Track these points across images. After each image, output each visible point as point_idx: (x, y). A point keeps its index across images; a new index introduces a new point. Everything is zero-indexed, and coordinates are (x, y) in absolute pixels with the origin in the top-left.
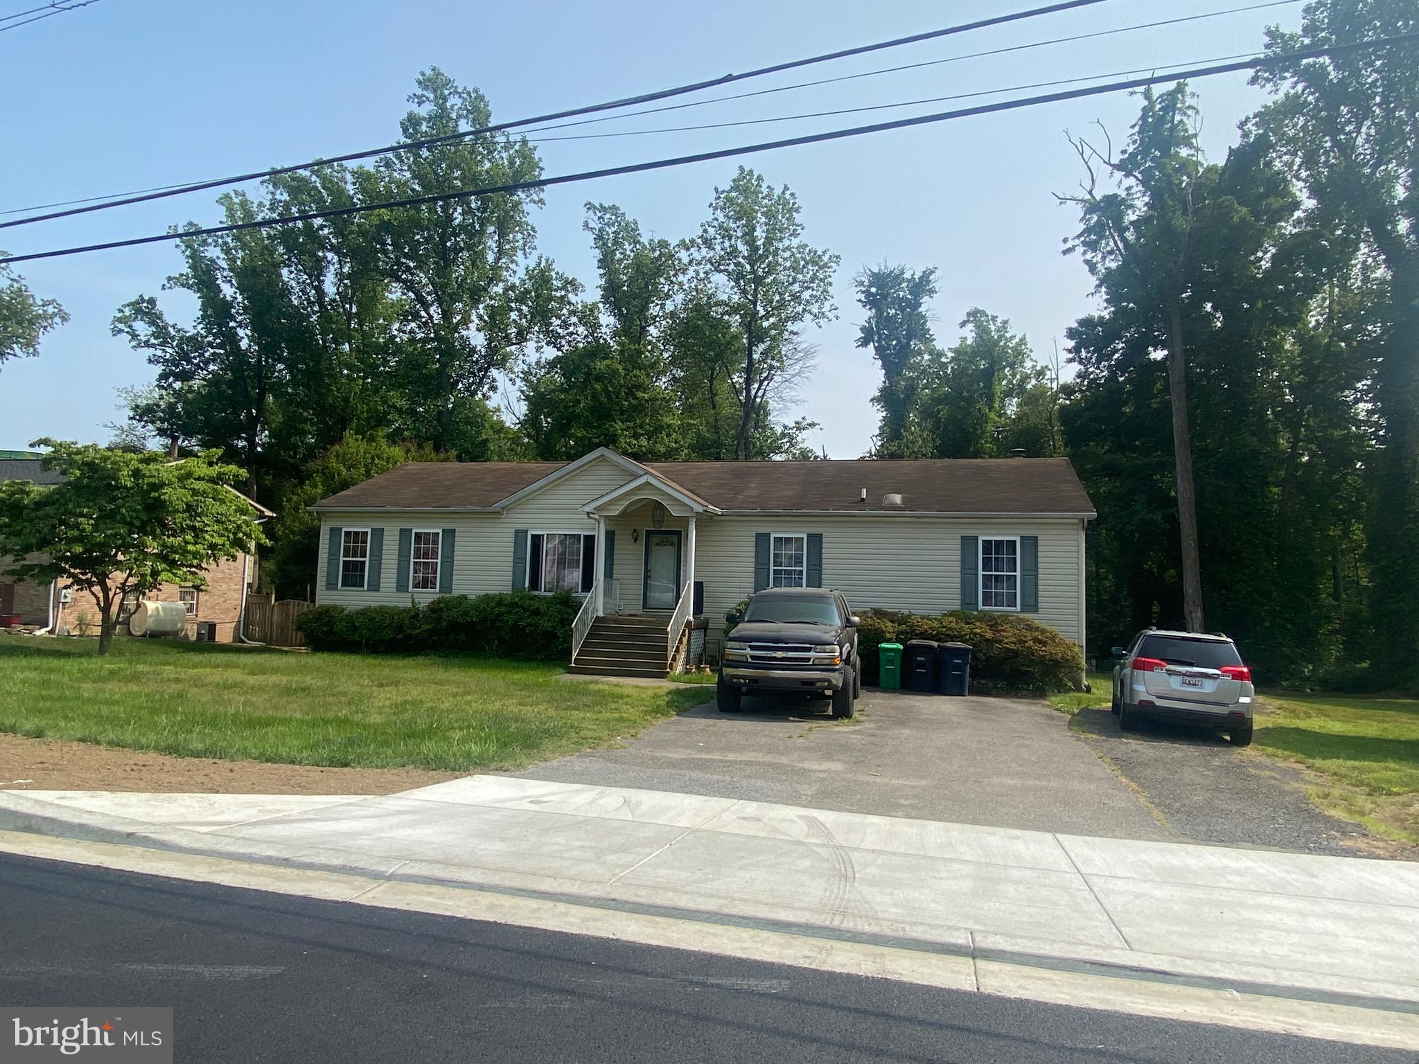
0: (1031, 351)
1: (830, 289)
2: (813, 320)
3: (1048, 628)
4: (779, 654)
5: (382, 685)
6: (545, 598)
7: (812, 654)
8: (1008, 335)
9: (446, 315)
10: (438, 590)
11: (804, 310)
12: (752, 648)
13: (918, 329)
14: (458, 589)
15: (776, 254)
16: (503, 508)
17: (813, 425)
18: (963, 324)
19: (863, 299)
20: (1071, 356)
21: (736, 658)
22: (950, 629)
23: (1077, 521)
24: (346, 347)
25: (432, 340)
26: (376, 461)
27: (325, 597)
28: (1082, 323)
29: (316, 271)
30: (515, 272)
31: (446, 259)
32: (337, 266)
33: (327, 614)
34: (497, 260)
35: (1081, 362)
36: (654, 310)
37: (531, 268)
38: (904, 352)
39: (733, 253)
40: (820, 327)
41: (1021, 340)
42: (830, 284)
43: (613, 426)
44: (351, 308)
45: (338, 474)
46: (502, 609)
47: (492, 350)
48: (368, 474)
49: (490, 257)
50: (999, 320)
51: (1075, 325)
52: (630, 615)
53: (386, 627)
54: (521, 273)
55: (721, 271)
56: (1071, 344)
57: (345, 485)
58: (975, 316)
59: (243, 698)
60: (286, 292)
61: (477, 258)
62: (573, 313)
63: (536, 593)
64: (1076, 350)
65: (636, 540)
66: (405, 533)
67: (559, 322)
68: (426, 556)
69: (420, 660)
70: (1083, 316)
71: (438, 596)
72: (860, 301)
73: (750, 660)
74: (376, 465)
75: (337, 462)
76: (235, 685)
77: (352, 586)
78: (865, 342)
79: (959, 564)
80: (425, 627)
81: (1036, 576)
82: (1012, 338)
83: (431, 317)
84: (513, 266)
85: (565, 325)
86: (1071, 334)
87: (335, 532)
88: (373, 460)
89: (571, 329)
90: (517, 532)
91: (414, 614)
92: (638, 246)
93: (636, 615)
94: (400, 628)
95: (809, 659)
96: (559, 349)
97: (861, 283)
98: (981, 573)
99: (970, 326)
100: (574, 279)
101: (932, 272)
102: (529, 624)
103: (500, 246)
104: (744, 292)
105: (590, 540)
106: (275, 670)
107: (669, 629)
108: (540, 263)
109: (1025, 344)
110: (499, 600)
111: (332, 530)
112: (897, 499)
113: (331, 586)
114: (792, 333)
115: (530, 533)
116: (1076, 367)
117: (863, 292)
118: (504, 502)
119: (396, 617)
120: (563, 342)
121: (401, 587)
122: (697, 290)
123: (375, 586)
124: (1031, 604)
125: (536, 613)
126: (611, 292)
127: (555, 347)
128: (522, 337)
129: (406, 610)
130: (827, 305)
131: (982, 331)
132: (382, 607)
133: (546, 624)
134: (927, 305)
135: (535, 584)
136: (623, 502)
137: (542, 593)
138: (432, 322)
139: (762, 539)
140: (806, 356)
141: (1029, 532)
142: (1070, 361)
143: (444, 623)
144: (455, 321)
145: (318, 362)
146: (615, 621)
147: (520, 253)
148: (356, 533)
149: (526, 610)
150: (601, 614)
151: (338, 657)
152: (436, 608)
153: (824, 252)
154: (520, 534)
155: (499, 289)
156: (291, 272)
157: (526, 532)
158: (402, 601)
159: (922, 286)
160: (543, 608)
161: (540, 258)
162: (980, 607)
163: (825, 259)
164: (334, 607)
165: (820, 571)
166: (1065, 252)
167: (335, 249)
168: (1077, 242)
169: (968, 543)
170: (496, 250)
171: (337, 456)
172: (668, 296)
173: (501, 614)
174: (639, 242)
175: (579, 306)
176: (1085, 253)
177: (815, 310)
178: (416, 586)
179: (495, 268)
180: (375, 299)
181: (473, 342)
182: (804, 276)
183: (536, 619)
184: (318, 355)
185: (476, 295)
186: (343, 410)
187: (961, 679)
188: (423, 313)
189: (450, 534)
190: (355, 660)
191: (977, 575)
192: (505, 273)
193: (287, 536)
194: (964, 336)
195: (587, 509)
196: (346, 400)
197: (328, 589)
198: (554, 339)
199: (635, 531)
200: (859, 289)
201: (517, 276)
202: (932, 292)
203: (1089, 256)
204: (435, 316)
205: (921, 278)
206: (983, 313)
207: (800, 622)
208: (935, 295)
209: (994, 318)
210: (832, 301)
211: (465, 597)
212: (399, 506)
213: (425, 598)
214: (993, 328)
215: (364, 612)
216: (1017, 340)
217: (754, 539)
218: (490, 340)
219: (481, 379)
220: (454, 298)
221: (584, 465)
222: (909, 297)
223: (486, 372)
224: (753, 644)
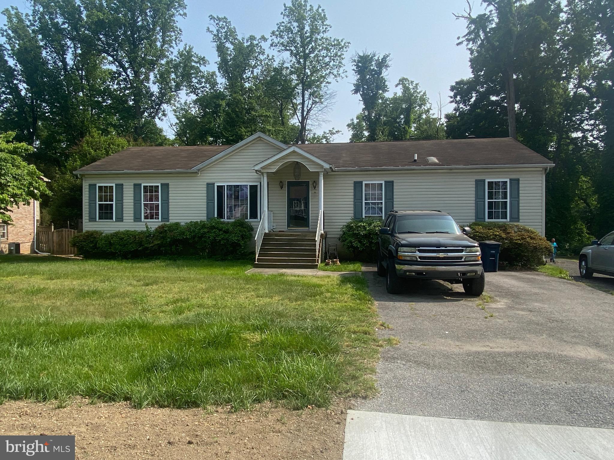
0: (428, 99)
1: (343, 61)
2: (334, 78)
3: (535, 231)
6: (228, 223)
7: (463, 253)
8: (418, 91)
9: (137, 74)
10: (160, 219)
11: (330, 73)
12: (420, 251)
13: (382, 85)
14: (173, 219)
15: (316, 41)
16: (199, 170)
17: (337, 132)
18: (397, 86)
19: (355, 69)
20: (452, 100)
21: (408, 258)
22: (480, 233)
23: (541, 169)
24: (81, 94)
25: (129, 89)
26: (112, 146)
27: (88, 226)
28: (457, 83)
29: (61, 52)
30: (172, 53)
31: (134, 45)
32: (73, 49)
33: (92, 236)
34: (162, 46)
35: (457, 102)
36: (248, 74)
37: (181, 50)
38: (375, 97)
39: (293, 41)
40: (337, 82)
41: (424, 93)
42: (343, 59)
43: (240, 130)
44: (82, 73)
45: (89, 154)
46: (206, 230)
47: (162, 94)
48: (107, 154)
49: (159, 44)
50: (414, 83)
51: (454, 84)
52: (280, 231)
53: (131, 243)
54: (176, 53)
55: (287, 50)
56: (452, 94)
57: (94, 160)
58: (402, 81)
60: (45, 63)
61: (152, 43)
62: (203, 77)
63: (222, 220)
64: (455, 96)
65: (282, 188)
66: (137, 187)
67: (196, 81)
68: (151, 200)
69: (158, 263)
70: (458, 80)
71: (161, 223)
72: (354, 70)
73: (419, 259)
74: (111, 149)
75: (88, 146)
77: (105, 219)
78: (356, 91)
79: (474, 196)
80: (156, 242)
81: (518, 201)
82: (420, 92)
83: (128, 76)
84: (171, 49)
85: (200, 82)
86: (452, 88)
87: (92, 187)
88: (109, 145)
89: (203, 84)
90: (208, 184)
91: (147, 235)
92: (236, 41)
93: (283, 231)
94: (140, 244)
95: (461, 258)
96: (197, 95)
97: (355, 61)
98: (487, 200)
99: (401, 86)
100: (204, 57)
101: (388, 56)
102: (223, 239)
103: (163, 39)
104: (299, 62)
105: (254, 189)
107: (316, 239)
108: (186, 48)
109: (426, 95)
110: (203, 225)
111: (90, 185)
112: (434, 160)
113: (92, 219)
114: (328, 83)
115: (216, 185)
116: (454, 105)
117: (355, 65)
118: (200, 166)
119: (137, 237)
120: (199, 91)
121: (137, 218)
122: (268, 65)
123: (120, 219)
124: (516, 217)
125: (226, 232)
126: (224, 66)
127: (195, 94)
128: (178, 87)
129: (142, 233)
130: (341, 70)
131: (406, 89)
132: (128, 231)
133: (234, 238)
134: (385, 73)
135: (221, 214)
136: (278, 164)
137: (226, 220)
138: (129, 78)
139: (358, 185)
140: (330, 97)
141: (514, 177)
142: (452, 102)
143: (169, 240)
144: (141, 78)
145: (66, 101)
146: (276, 235)
147: (174, 42)
148: (106, 187)
149: (220, 230)
150: (267, 231)
151: (103, 263)
152: (162, 231)
153: (342, 41)
154: (210, 186)
155: (163, 62)
156: (47, 52)
157: (213, 184)
158: (140, 227)
159: (382, 64)
160: (231, 229)
161: (186, 45)
162: (487, 220)
163: (342, 44)
164: (96, 232)
165: (393, 202)
166: (458, 44)
167: (72, 39)
168: (464, 39)
169: (479, 184)
170: (161, 40)
171: (87, 143)
172: (255, 67)
173: (205, 233)
174: (237, 39)
175: (206, 73)
176: (467, 45)
177: (335, 73)
178: (146, 217)
179: (162, 51)
180: (95, 67)
181: (152, 90)
182: (331, 53)
183: (227, 236)
184: (66, 98)
185: (152, 64)
186: (82, 128)
187: (494, 262)
188: (124, 73)
189: (165, 186)
190: (114, 264)
191: (484, 202)
192: (167, 53)
193: (61, 191)
194: (396, 92)
195: (257, 168)
196: (83, 122)
197: (90, 221)
198: (194, 90)
199: (281, 182)
200: (353, 64)
201: (174, 55)
202: (387, 66)
203: (470, 46)
204: (130, 75)
205: (382, 59)
206: (406, 80)
207: (437, 232)
208: (388, 68)
209: (412, 82)
210: (344, 68)
211: (177, 224)
212: (133, 169)
213: (154, 224)
214: (411, 87)
215: (116, 234)
216: (422, 93)
217: (353, 185)
218: (161, 89)
219: (157, 110)
220: (141, 66)
221: (248, 143)
222: (376, 68)
223: (159, 106)
224: (421, 248)
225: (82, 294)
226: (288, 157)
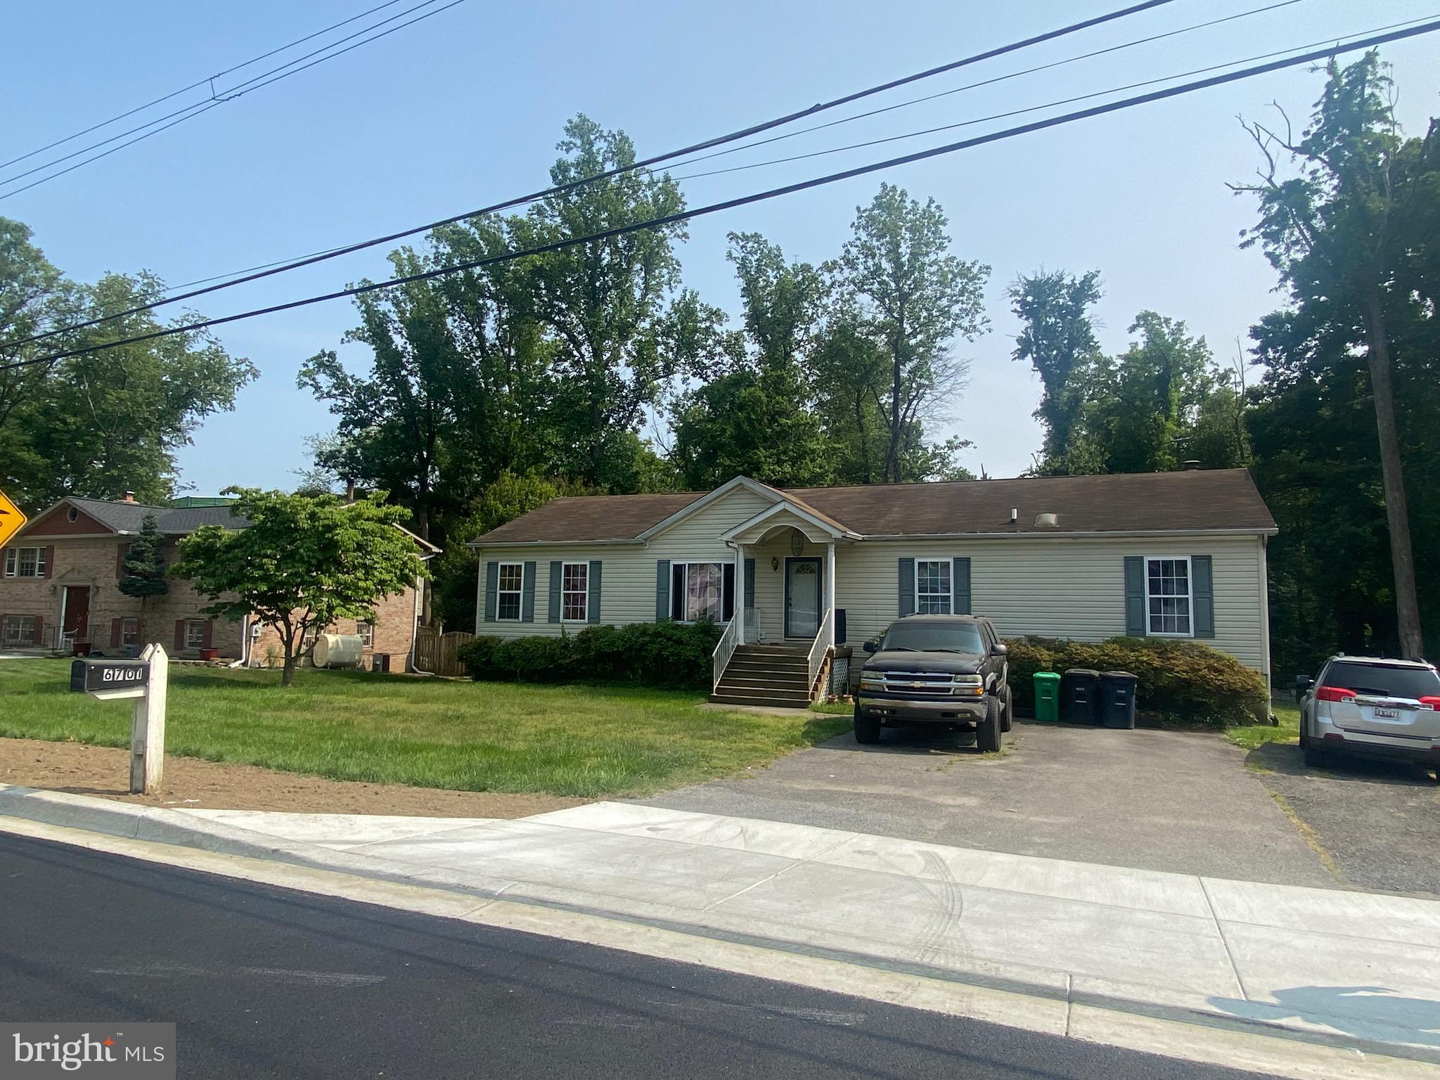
0: (1211, 354)
1: (981, 301)
2: (963, 335)
3: (1226, 656)
4: (917, 684)
5: (530, 714)
6: (687, 627)
7: (952, 683)
8: (1184, 338)
9: (597, 353)
10: (586, 620)
11: (954, 325)
12: (889, 677)
13: (1081, 336)
14: (605, 621)
15: (922, 269)
16: (646, 539)
17: (966, 443)
18: (1132, 329)
19: (1019, 309)
20: (1256, 357)
21: (872, 688)
22: (1113, 657)
23: (1256, 537)
24: (506, 388)
25: (584, 378)
26: (530, 497)
27: (484, 629)
28: (1267, 320)
29: (477, 317)
30: (661, 307)
31: (595, 298)
32: (496, 312)
33: (486, 645)
34: (644, 296)
35: (1268, 362)
36: (799, 335)
37: (676, 301)
38: (1067, 361)
39: (878, 270)
40: (972, 341)
41: (1199, 343)
42: (982, 296)
43: (756, 454)
44: (510, 351)
45: (496, 511)
46: (647, 639)
47: (640, 384)
48: (523, 511)
49: (637, 294)
50: (1173, 322)
51: (1260, 323)
52: (772, 644)
53: (539, 657)
54: (667, 307)
55: (864, 291)
56: (1256, 344)
57: (502, 521)
58: (1145, 319)
59: (402, 726)
60: (451, 339)
61: (625, 294)
62: (719, 343)
63: (679, 622)
64: (1262, 350)
65: (776, 568)
66: (555, 566)
67: (704, 353)
68: (575, 588)
69: (569, 688)
70: (1268, 313)
71: (587, 626)
72: (1015, 311)
73: (887, 690)
74: (530, 501)
75: (495, 499)
76: (397, 713)
77: (509, 617)
78: (1022, 354)
79: (1122, 586)
80: (575, 657)
81: (1211, 599)
82: (1188, 341)
83: (582, 356)
84: (659, 301)
85: (711, 355)
86: (1255, 332)
87: (492, 566)
88: (527, 496)
89: (717, 359)
90: (660, 562)
91: (563, 644)
92: (781, 272)
93: (778, 644)
94: (552, 658)
95: (949, 690)
96: (705, 380)
97: (1016, 293)
98: (1147, 596)
99: (1141, 330)
100: (719, 310)
101: (1094, 276)
102: (672, 654)
103: (646, 282)
104: (889, 311)
105: (729, 569)
106: (436, 699)
107: (809, 658)
108: (685, 296)
109: (1204, 347)
110: (643, 630)
111: (489, 564)
112: (1052, 518)
113: (489, 618)
114: (941, 349)
115: (672, 563)
116: (1263, 369)
117: (1018, 302)
118: (647, 533)
119: (548, 647)
120: (709, 372)
121: (553, 618)
122: (842, 312)
123: (529, 618)
124: (1206, 629)
125: (679, 642)
126: (756, 320)
127: (701, 377)
128: (668, 370)
129: (556, 641)
130: (978, 320)
131: (1154, 336)
132: (535, 638)
133: (689, 653)
134: (1089, 310)
135: (678, 613)
136: (760, 531)
137: (685, 622)
138: (584, 360)
139: (905, 565)
140: (957, 371)
141: (1201, 551)
142: (1256, 362)
143: (593, 653)
144: (605, 358)
145: (480, 405)
146: (756, 650)
147: (666, 288)
148: (511, 567)
149: (669, 639)
150: (742, 643)
151: (495, 686)
152: (585, 639)
153: (974, 264)
154: (663, 565)
155: (646, 324)
156: (455, 321)
157: (668, 562)
158: (554, 632)
159: (1084, 291)
160: (685, 637)
161: (685, 291)
162: (1148, 633)
163: (975, 270)
164: (493, 638)
165: (969, 596)
166: (1243, 246)
167: (494, 297)
168: (1256, 234)
169: (1133, 564)
170: (642, 286)
171: (495, 494)
172: (812, 320)
173: (646, 643)
174: (782, 268)
175: (725, 336)
176: (1266, 245)
177: (966, 324)
178: (566, 617)
179: (642, 304)
180: (531, 341)
181: (622, 378)
182: (953, 290)
183: (679, 648)
184: (480, 397)
185: (624, 331)
186: (504, 450)
187: (1125, 711)
188: (575, 353)
189: (597, 565)
190: (510, 689)
191: (1143, 599)
192: (651, 308)
193: (451, 572)
194: (1135, 341)
195: (725, 538)
196: (507, 439)
197: (486, 621)
198: (699, 370)
199: (774, 559)
200: (1013, 299)
201: (663, 311)
202: (1095, 297)
203: (1270, 248)
204: (587, 354)
205: (1082, 283)
206: (1154, 316)
207: (941, 650)
208: (1098, 300)
209: (1167, 321)
210: (983, 314)
211: (612, 627)
212: (549, 539)
213: (575, 628)
214: (1166, 331)
215: (518, 643)
216: (1195, 342)
217: (897, 564)
218: (638, 374)
219: (631, 413)
220: (604, 336)
221: (723, 494)
222: (1070, 303)
223: (635, 406)
224: (889, 673)
225: (445, 719)
226: (778, 520)
